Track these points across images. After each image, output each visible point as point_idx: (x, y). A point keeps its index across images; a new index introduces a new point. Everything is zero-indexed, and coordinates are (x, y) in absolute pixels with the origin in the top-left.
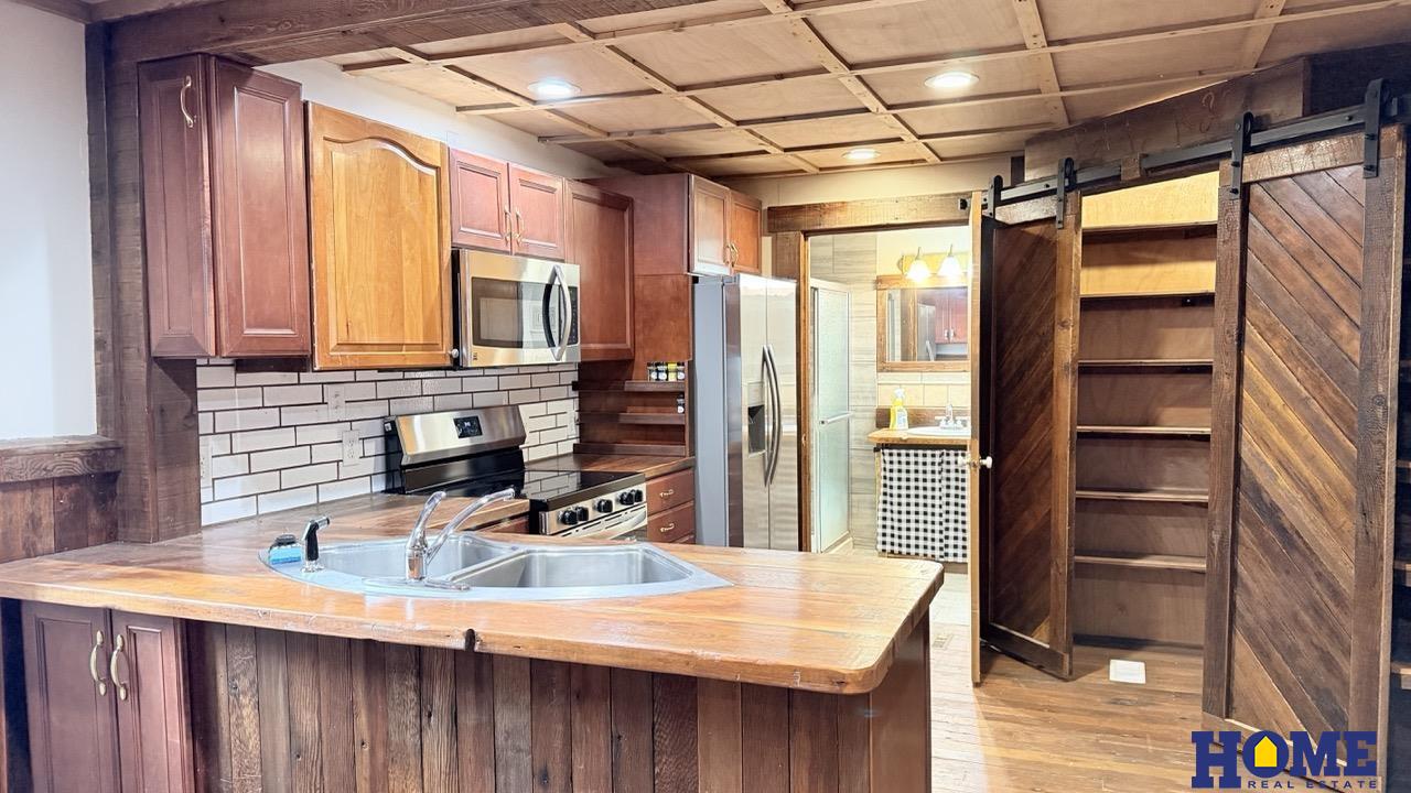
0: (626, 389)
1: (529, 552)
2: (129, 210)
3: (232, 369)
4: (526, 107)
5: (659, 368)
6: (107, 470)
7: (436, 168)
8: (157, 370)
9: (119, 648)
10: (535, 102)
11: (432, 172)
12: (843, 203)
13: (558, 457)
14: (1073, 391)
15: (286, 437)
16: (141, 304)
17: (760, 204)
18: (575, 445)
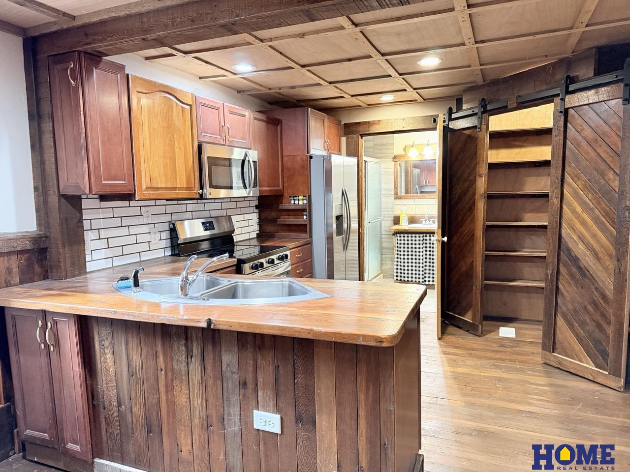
0: (280, 208)
1: (236, 282)
2: (47, 126)
3: (98, 200)
4: (231, 76)
5: (295, 198)
6: (42, 247)
7: (190, 105)
8: (63, 200)
9: (49, 328)
10: (235, 74)
11: (188, 107)
12: (379, 121)
13: (250, 239)
14: (484, 206)
15: (125, 231)
16: (54, 170)
17: (341, 122)
18: (257, 234)
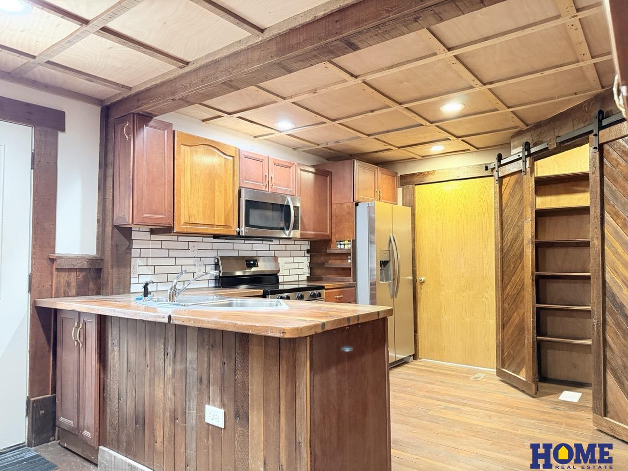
0: (327, 252)
3: (149, 233)
4: (278, 134)
5: (341, 243)
6: (97, 267)
7: (233, 157)
8: (116, 230)
9: (81, 327)
10: (281, 132)
11: (231, 158)
12: (434, 171)
13: (299, 281)
14: (532, 252)
15: (171, 261)
16: (111, 206)
17: (397, 173)
18: (307, 277)
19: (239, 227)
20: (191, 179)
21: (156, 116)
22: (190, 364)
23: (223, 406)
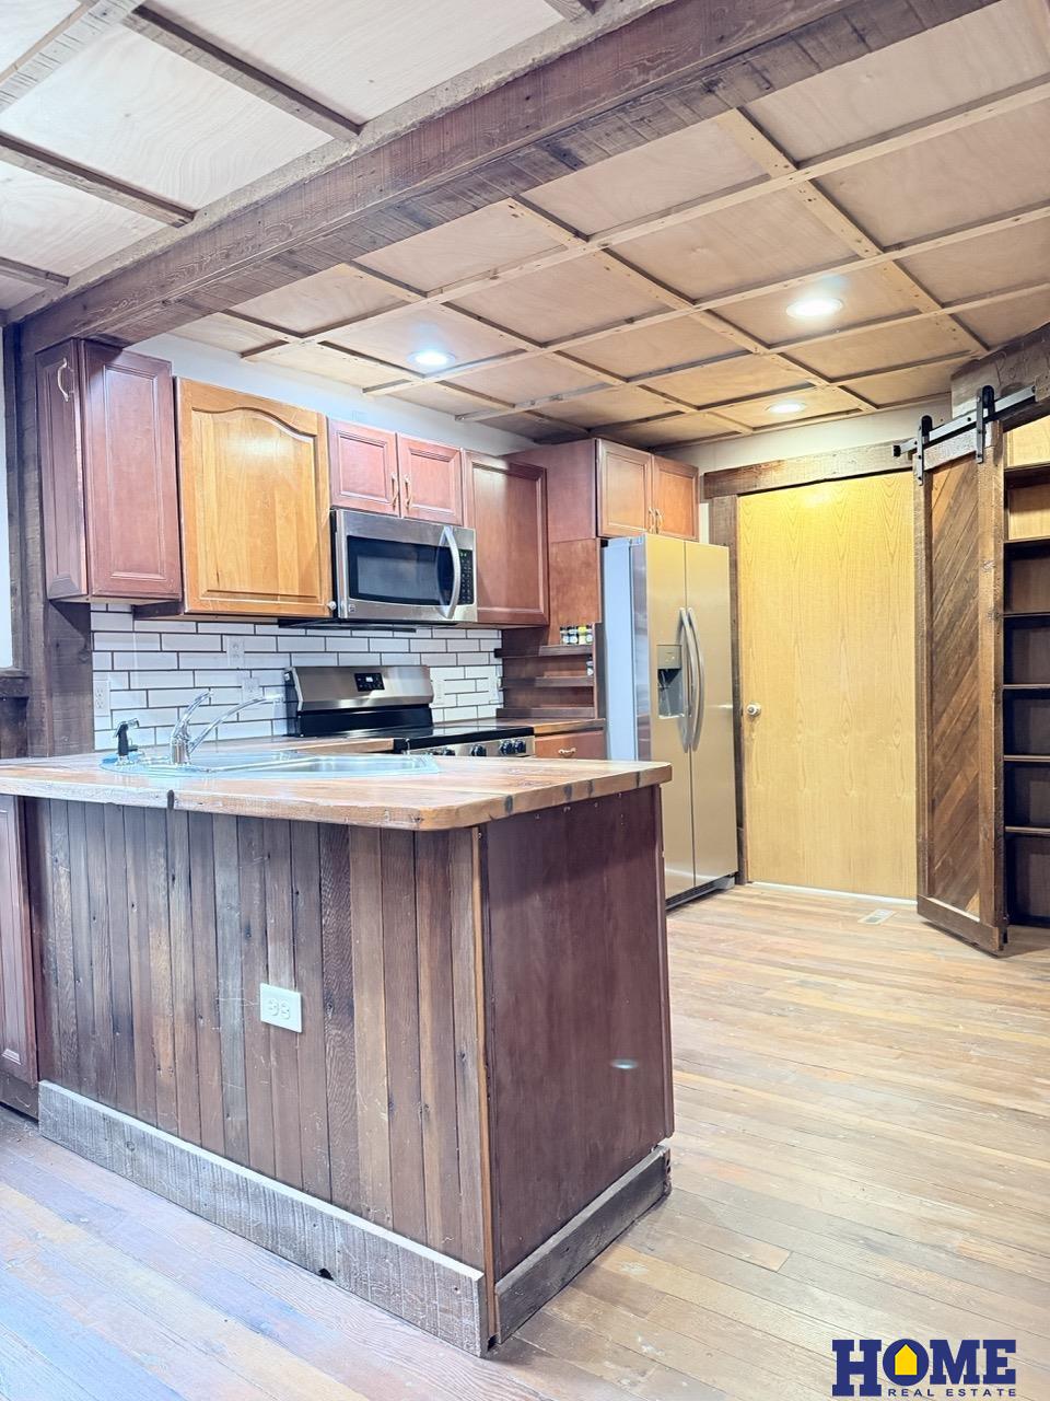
0: (540, 654)
2: (31, 477)
3: (130, 617)
4: (417, 381)
5: (571, 632)
6: (16, 695)
7: (313, 436)
8: (53, 611)
10: (423, 376)
11: (311, 440)
12: (779, 461)
13: (478, 720)
14: (997, 639)
15: (185, 679)
16: (40, 555)
17: (696, 469)
18: (498, 710)
19: (335, 598)
20: (218, 487)
21: (130, 344)
22: (223, 898)
23: (298, 984)
